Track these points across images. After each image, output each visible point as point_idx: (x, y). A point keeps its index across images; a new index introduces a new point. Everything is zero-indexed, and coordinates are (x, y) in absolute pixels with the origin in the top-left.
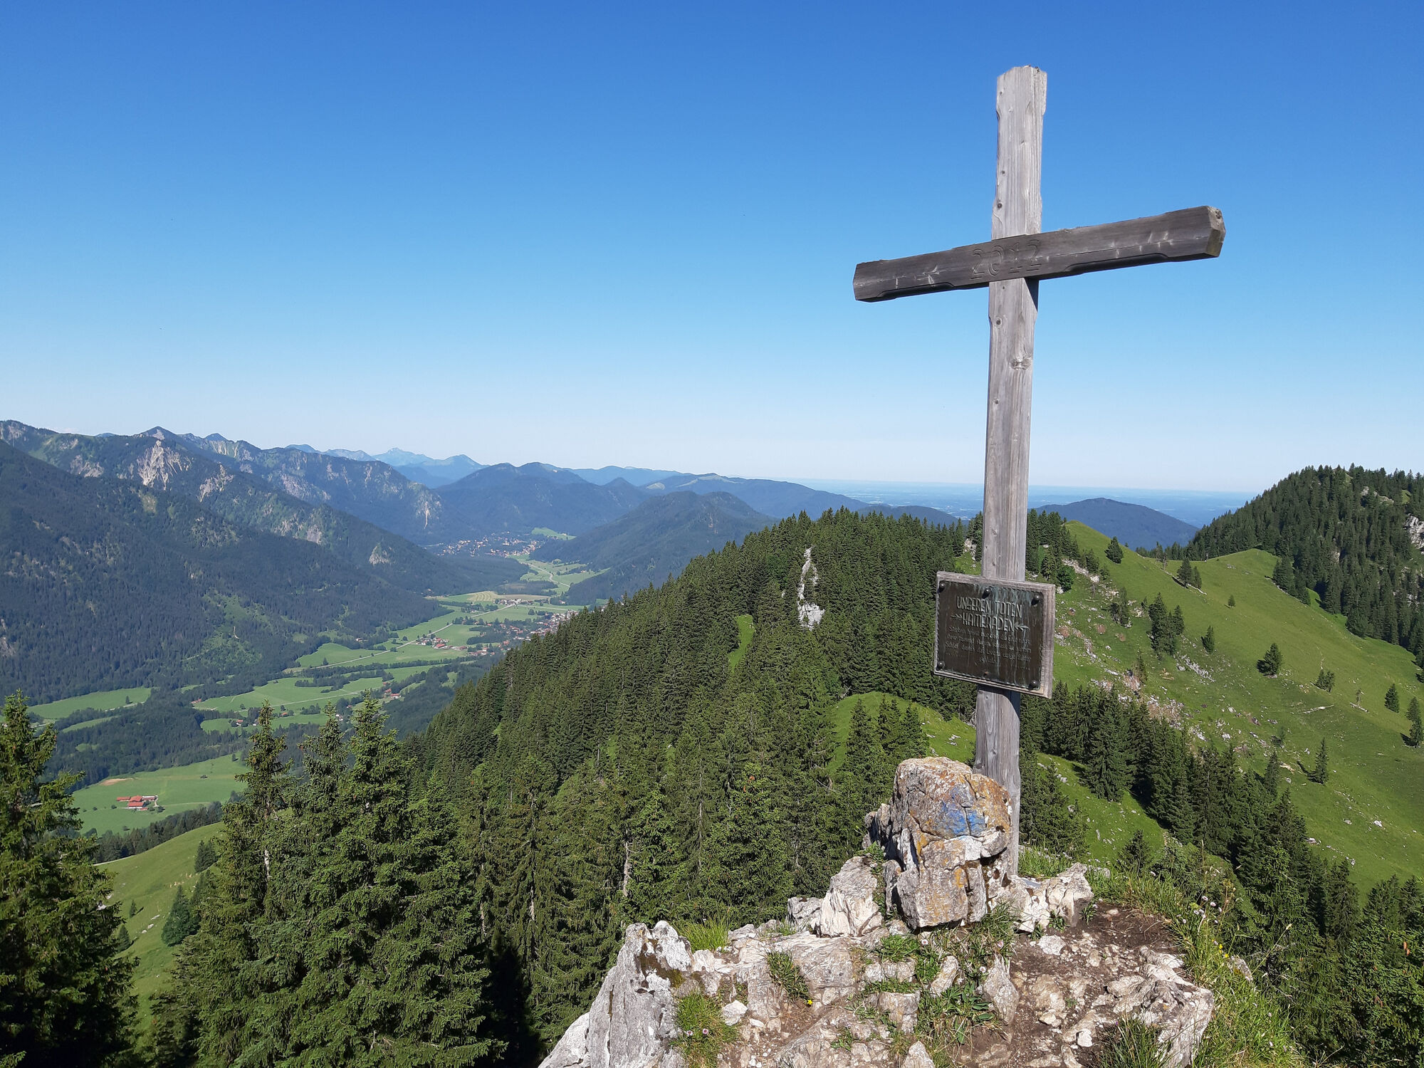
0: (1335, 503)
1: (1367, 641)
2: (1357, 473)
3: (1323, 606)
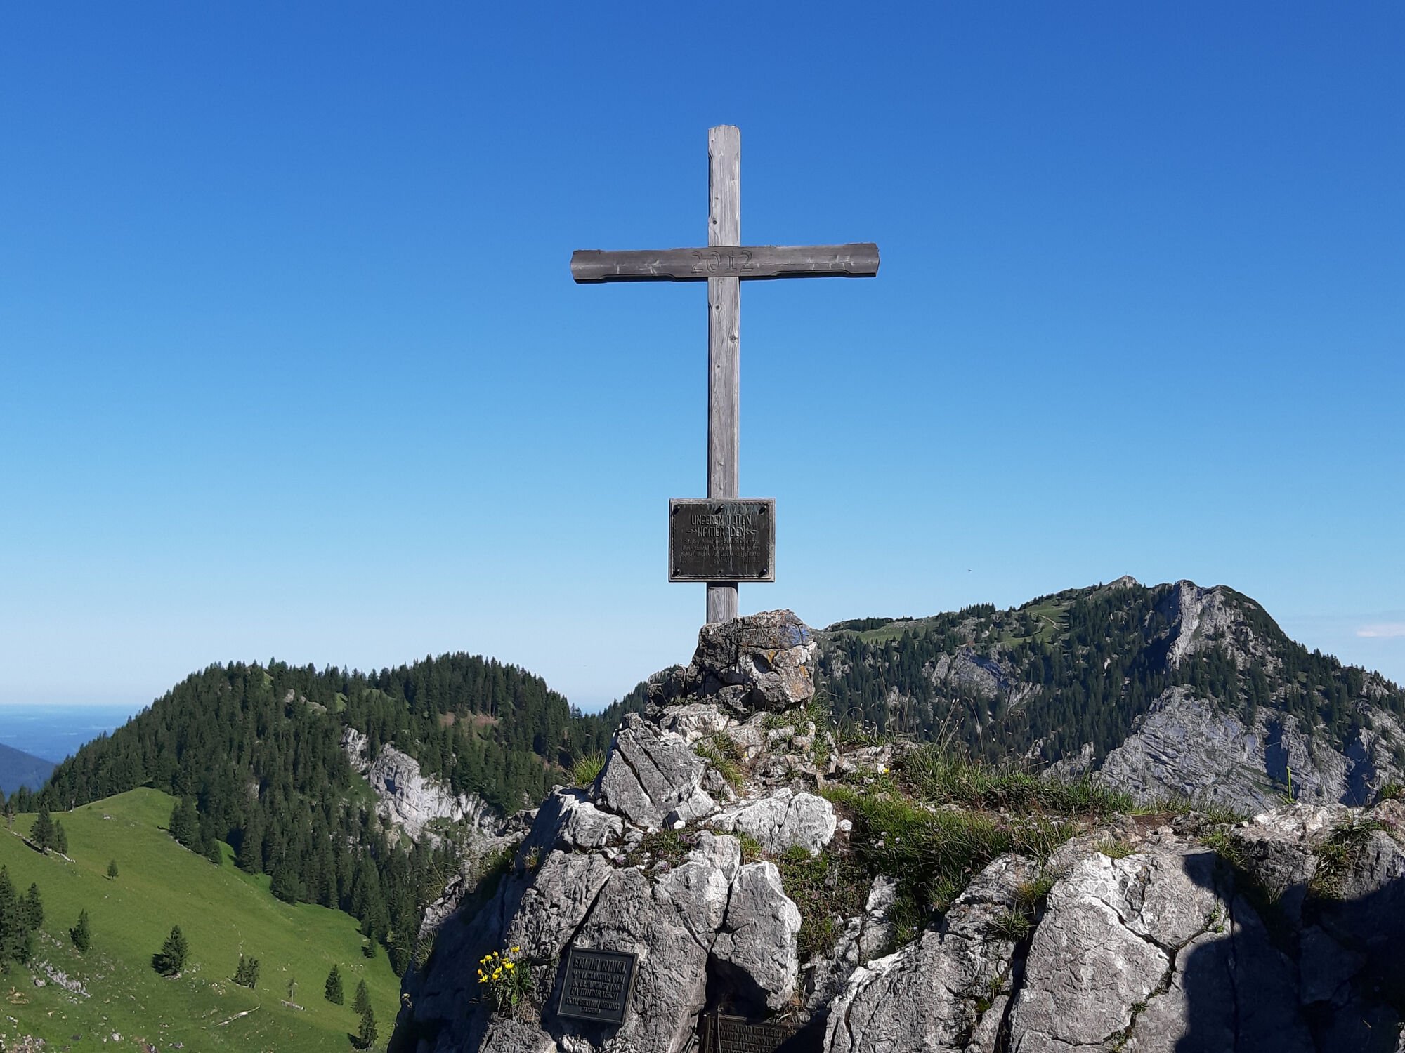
0: (251, 714)
1: (299, 908)
2: (279, 671)
3: (239, 864)
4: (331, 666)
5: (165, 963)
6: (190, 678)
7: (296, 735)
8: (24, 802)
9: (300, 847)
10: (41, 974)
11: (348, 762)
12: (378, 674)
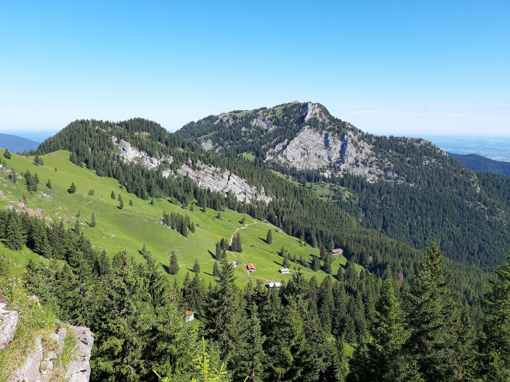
0: (87, 132)
1: (103, 178)
2: (94, 122)
3: (88, 168)
4: (107, 121)
5: (71, 191)
6: (71, 123)
7: (99, 137)
8: (32, 153)
9: (102, 164)
10: (40, 194)
11: (113, 144)
12: (119, 122)
